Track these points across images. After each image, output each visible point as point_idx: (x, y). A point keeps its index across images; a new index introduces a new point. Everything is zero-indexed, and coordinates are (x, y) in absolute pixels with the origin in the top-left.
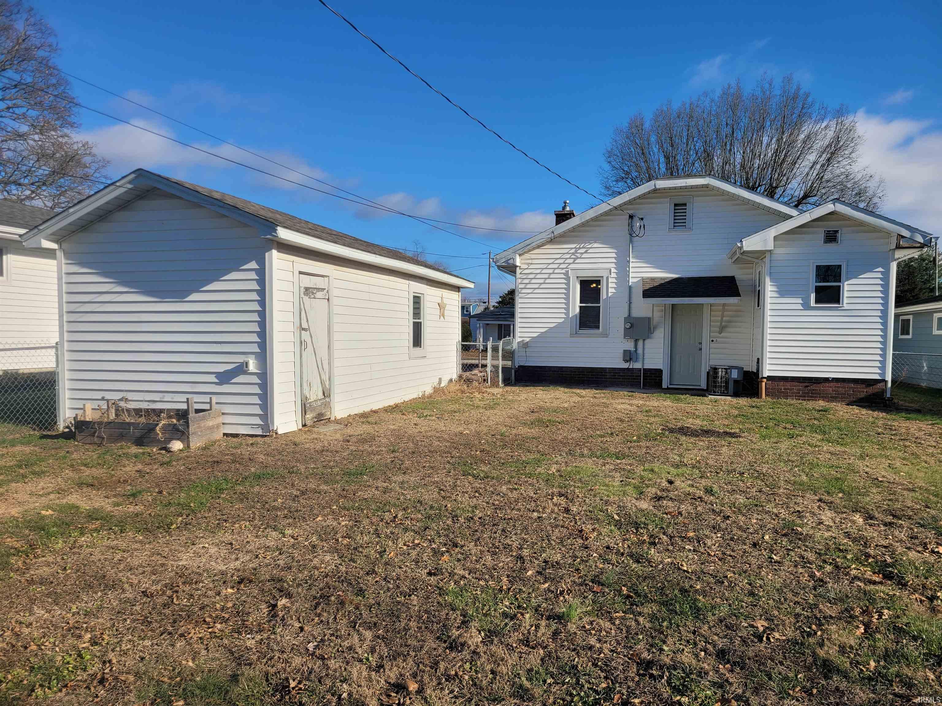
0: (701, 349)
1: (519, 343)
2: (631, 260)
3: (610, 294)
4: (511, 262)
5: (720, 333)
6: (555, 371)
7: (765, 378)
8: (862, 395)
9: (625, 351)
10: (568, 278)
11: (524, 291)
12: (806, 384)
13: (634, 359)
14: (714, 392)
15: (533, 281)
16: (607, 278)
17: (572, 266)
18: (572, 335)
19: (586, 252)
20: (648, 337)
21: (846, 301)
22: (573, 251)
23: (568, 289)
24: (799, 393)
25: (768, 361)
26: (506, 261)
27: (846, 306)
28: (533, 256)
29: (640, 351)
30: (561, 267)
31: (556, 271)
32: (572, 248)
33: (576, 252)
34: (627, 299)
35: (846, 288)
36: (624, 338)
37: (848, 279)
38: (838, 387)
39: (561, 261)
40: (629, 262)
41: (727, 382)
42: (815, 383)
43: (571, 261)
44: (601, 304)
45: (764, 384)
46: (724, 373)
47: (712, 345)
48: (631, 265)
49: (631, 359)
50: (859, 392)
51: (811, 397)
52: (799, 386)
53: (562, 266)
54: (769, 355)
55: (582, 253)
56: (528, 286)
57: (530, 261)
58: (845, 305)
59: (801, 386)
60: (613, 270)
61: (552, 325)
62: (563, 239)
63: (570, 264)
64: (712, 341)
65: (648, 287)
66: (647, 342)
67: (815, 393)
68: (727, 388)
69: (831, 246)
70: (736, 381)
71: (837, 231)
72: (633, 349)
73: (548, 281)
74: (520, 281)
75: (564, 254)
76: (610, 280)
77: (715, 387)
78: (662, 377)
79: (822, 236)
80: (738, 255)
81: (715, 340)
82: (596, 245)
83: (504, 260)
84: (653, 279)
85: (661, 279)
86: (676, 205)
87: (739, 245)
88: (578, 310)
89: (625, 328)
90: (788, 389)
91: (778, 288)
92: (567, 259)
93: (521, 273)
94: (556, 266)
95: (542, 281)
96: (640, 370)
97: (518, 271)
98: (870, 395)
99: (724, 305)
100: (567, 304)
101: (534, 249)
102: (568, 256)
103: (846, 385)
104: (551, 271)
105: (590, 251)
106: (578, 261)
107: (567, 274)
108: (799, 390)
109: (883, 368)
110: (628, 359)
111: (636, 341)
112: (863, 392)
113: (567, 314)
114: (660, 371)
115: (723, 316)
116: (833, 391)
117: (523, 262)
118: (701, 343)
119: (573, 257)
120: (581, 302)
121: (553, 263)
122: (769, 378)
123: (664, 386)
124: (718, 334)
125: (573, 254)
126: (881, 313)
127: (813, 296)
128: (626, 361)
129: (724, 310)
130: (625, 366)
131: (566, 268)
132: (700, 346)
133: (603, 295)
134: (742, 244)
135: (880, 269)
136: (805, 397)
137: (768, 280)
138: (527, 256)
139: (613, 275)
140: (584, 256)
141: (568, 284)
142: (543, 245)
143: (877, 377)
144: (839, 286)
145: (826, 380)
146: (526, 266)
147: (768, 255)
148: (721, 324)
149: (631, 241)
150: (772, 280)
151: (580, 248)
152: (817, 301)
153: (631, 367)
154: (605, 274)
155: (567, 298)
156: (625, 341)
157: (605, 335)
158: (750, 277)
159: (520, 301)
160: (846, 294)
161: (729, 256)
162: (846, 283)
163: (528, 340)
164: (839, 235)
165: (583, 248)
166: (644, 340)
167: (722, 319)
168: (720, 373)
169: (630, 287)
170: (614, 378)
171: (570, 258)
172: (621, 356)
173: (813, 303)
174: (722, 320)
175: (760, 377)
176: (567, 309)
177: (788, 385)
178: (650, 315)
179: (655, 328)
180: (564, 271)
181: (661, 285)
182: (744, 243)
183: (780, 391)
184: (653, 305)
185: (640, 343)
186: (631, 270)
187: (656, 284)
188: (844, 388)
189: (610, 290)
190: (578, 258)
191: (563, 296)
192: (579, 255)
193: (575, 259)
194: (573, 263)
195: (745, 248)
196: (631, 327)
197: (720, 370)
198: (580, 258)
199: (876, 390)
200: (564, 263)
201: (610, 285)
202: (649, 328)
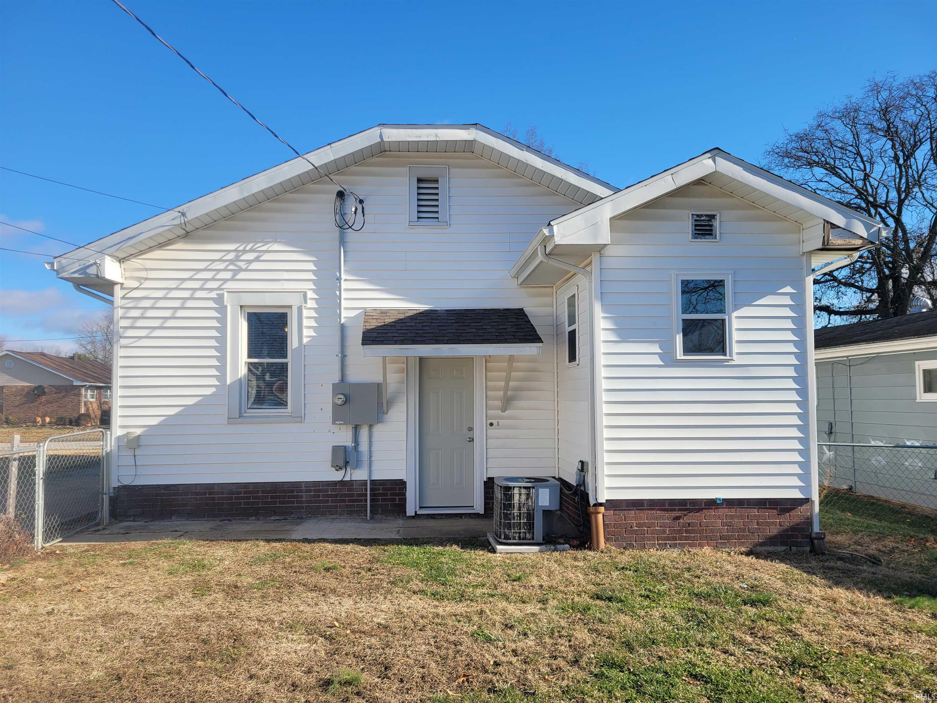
0: (472, 440)
1: (119, 438)
2: (343, 277)
3: (305, 340)
4: (92, 271)
5: (504, 410)
6: (197, 494)
7: (601, 505)
8: (774, 531)
9: (334, 447)
10: (222, 309)
11: (130, 333)
12: (678, 514)
13: (352, 461)
14: (507, 537)
15: (150, 313)
16: (300, 309)
17: (230, 285)
18: (231, 420)
19: (257, 259)
20: (379, 420)
21: (736, 348)
22: (231, 256)
23: (222, 329)
24: (664, 532)
25: (607, 470)
26: (83, 270)
27: (737, 360)
28: (149, 264)
29: (364, 447)
30: (206, 286)
31: (198, 294)
32: (229, 251)
33: (237, 259)
34: (337, 349)
35: (736, 324)
36: (334, 423)
37: (736, 307)
38: (732, 517)
39: (208, 275)
40: (339, 279)
41: (530, 516)
42: (690, 511)
43: (228, 275)
44: (289, 359)
45: (600, 517)
46: (524, 497)
47: (492, 432)
48: (344, 285)
49: (347, 463)
50: (768, 524)
51: (687, 538)
52: (662, 518)
53: (210, 285)
54: (607, 458)
55: (250, 262)
56: (140, 323)
57: (143, 274)
58: (735, 357)
59: (666, 518)
60: (310, 294)
61: (190, 401)
62: (209, 233)
63: (226, 281)
64: (491, 424)
65: (374, 324)
66: (378, 429)
67: (694, 531)
68: (530, 526)
69: (704, 244)
70: (547, 513)
71: (713, 217)
72: (349, 443)
73: (180, 314)
74: (120, 312)
75: (214, 261)
76: (305, 313)
77: (509, 526)
78: (404, 495)
79: (688, 226)
80: (540, 257)
81: (495, 422)
82: (276, 247)
83: (76, 267)
84: (384, 312)
85: (399, 311)
86: (419, 180)
87: (546, 231)
88: (243, 371)
89: (335, 405)
90: (644, 524)
91: (616, 323)
92: (219, 271)
93: (123, 298)
94: (196, 285)
95: (168, 314)
96: (364, 483)
97: (118, 292)
98: (786, 530)
99: (511, 358)
100: (222, 359)
101: (151, 249)
102: (222, 266)
103: (744, 512)
104: (186, 294)
105: (265, 257)
106: (241, 275)
107: (219, 300)
108: (663, 526)
109: (805, 477)
110: (341, 463)
111: (356, 429)
112: (775, 524)
113: (222, 377)
114: (401, 484)
115: (508, 380)
116: (723, 524)
117: (128, 274)
118: (471, 429)
119: (231, 267)
120: (250, 356)
121: (190, 279)
122: (612, 505)
123: (410, 511)
124: (499, 412)
125: (232, 262)
126: (796, 371)
127: (679, 339)
128: (338, 468)
129: (510, 369)
130: (337, 476)
131: (219, 289)
132: (469, 434)
133: (293, 343)
134: (551, 231)
135: (788, 289)
136: (675, 539)
137: (597, 307)
138: (135, 263)
139: (311, 304)
140: (254, 266)
141: (223, 320)
142: (170, 242)
143: (797, 495)
144: (723, 321)
145: (711, 503)
146: (135, 284)
147: (595, 258)
148: (505, 393)
149: (342, 241)
150: (606, 308)
151: (245, 251)
152: (687, 350)
153: (347, 478)
154: (294, 301)
155: (222, 348)
156: (335, 428)
157: (299, 418)
158: (548, 310)
159: (122, 352)
160: (736, 336)
161: (514, 272)
162: (735, 314)
163: (138, 431)
164: (716, 224)
165: (252, 251)
166: (371, 426)
167: (507, 384)
168: (516, 497)
169: (343, 327)
170: (316, 502)
171: (225, 270)
172: (328, 456)
173: (680, 355)
174: (506, 388)
175: (592, 502)
176: (222, 368)
177: (644, 516)
178: (378, 378)
179: (390, 403)
180: (213, 295)
181: (400, 321)
182: (555, 228)
183: (629, 530)
184: (384, 358)
185: (364, 433)
186: (344, 295)
187: (388, 320)
188: (741, 517)
189: (306, 332)
190: (241, 270)
191: (214, 343)
192: (243, 265)
193: (236, 272)
194: (233, 279)
195: (558, 240)
196: (345, 403)
197: (516, 491)
198: (246, 270)
199: (796, 520)
200: (213, 279)
201: (305, 323)
202: (380, 404)
